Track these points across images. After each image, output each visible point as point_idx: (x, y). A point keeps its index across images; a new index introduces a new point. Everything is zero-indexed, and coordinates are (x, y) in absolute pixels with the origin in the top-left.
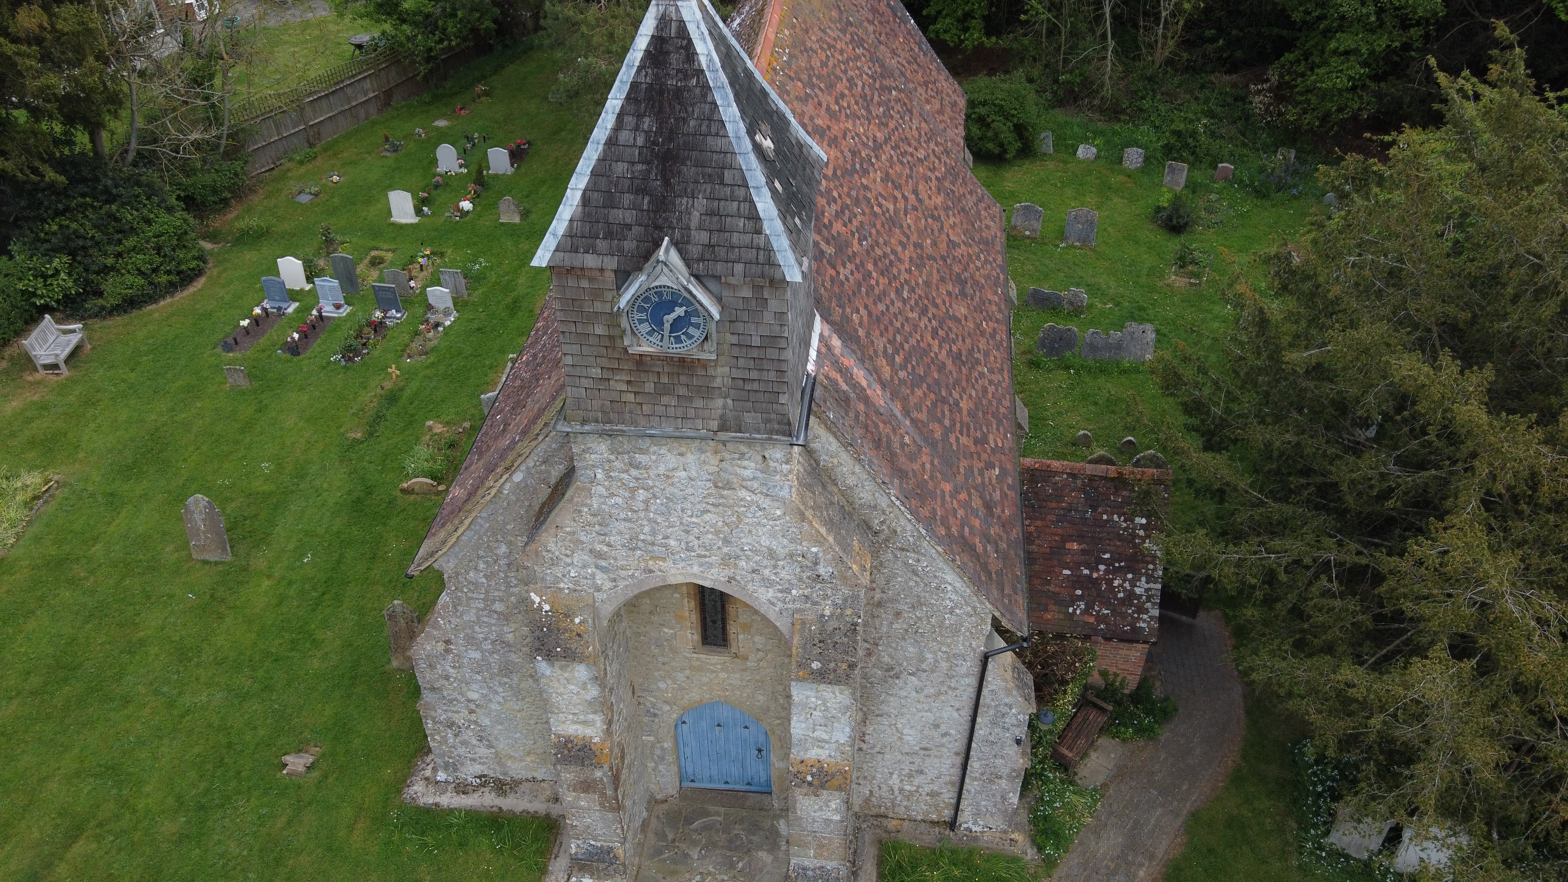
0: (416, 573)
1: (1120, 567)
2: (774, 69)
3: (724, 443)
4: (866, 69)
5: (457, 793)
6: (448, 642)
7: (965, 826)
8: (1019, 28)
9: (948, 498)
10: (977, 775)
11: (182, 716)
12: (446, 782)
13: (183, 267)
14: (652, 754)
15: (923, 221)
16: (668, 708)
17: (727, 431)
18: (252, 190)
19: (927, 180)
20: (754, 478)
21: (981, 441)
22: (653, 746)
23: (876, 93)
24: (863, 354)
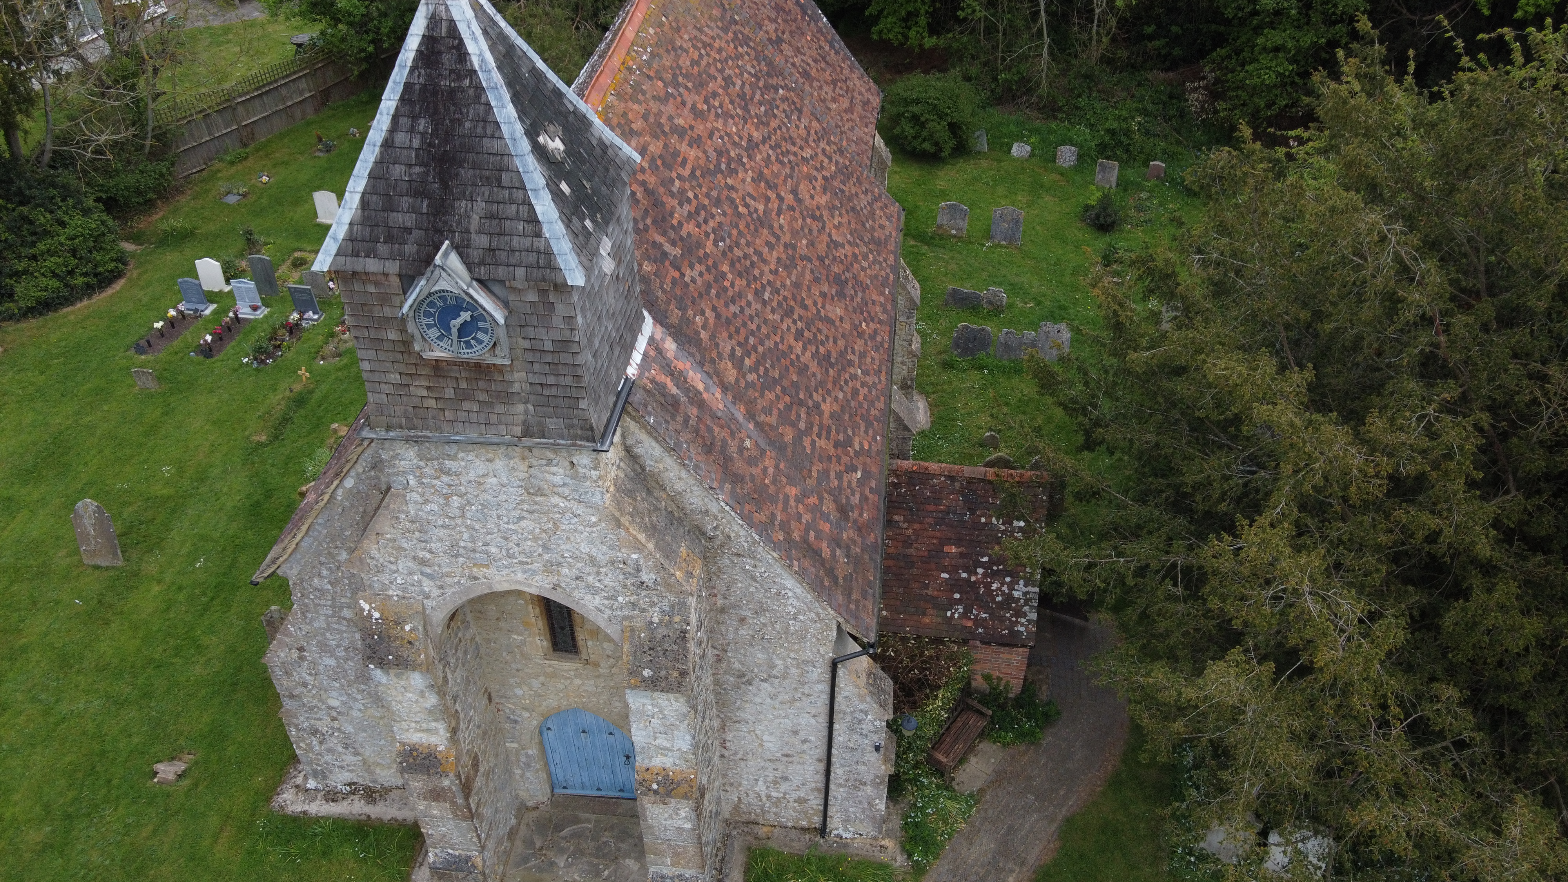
0: (260, 580)
1: (998, 570)
2: (629, 69)
3: (530, 449)
4: (749, 68)
5: (327, 801)
6: (301, 649)
7: (836, 832)
8: (956, 27)
9: (792, 503)
10: (841, 781)
11: (57, 724)
12: (316, 790)
13: (100, 269)
14: (518, 760)
15: (800, 221)
16: (528, 715)
17: (531, 436)
18: (179, 191)
19: (811, 179)
20: (564, 484)
21: (844, 445)
22: (518, 752)
23: (759, 92)
24: (703, 357)
